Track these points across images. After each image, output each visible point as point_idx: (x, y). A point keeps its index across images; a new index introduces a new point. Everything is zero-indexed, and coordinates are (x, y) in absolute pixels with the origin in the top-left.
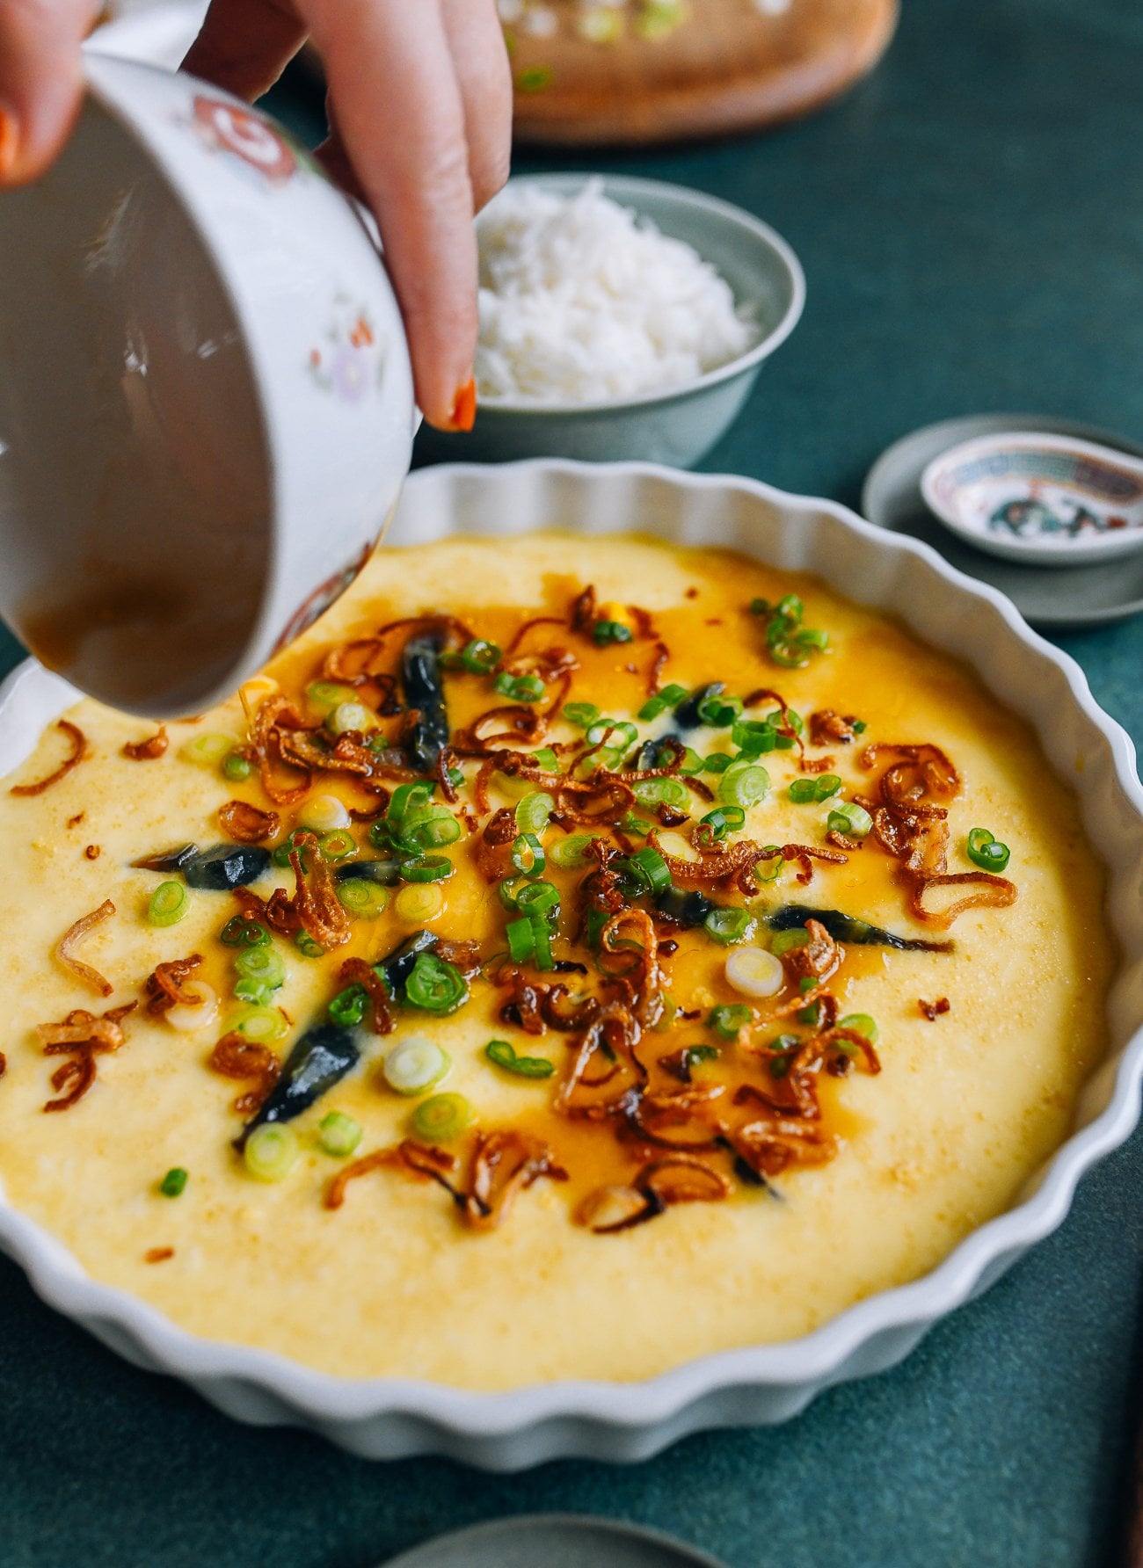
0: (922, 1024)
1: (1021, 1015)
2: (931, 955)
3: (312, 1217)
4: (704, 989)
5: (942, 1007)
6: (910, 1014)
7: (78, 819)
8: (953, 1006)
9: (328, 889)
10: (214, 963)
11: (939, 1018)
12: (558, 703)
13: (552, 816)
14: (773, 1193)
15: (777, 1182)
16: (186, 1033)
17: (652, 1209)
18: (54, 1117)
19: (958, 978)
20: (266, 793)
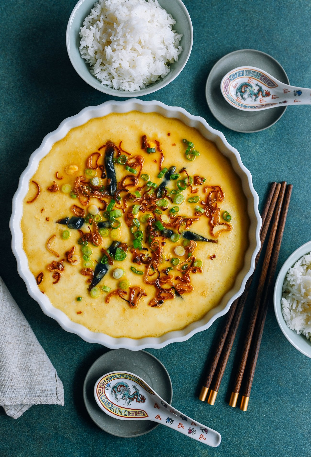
0: (210, 260)
1: (228, 258)
2: (213, 243)
3: (103, 304)
4: (170, 253)
5: (214, 256)
6: (208, 258)
7: (43, 210)
8: (216, 256)
9: (97, 231)
10: (77, 248)
11: (213, 259)
12: (140, 173)
13: (140, 209)
14: (181, 297)
15: (182, 295)
16: (75, 266)
17: (161, 302)
18: (55, 285)
19: (218, 249)
20: (80, 202)
